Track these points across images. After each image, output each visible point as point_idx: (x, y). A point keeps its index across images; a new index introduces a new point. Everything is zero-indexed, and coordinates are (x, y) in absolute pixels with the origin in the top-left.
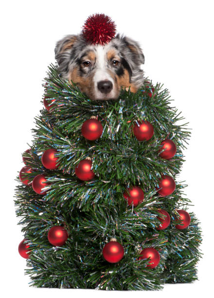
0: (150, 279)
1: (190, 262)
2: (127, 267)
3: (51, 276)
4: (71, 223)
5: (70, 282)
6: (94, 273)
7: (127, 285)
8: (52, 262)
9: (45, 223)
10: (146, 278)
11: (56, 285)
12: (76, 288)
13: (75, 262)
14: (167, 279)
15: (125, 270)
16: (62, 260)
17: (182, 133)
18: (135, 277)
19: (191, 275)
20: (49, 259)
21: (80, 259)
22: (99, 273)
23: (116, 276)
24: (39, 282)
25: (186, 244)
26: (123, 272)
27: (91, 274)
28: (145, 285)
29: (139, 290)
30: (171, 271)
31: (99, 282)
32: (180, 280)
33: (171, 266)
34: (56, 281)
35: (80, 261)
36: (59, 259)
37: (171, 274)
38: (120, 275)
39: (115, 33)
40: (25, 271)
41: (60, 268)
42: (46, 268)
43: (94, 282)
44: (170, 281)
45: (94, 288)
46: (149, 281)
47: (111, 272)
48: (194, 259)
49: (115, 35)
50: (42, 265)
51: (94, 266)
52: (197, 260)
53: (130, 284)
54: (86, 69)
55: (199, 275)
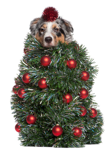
0: (79, 142)
1: (98, 134)
2: (68, 136)
3: (31, 141)
4: (38, 113)
5: (40, 143)
6: (52, 139)
7: (68, 145)
8: (32, 134)
9: (25, 113)
10: (77, 142)
11: (33, 145)
12: (43, 146)
13: (42, 134)
14: (87, 142)
15: (67, 138)
16: (36, 133)
17: (94, 70)
18: (71, 141)
19: (98, 140)
20: (30, 133)
21: (45, 132)
22: (54, 140)
23: (62, 141)
24: (25, 143)
25: (96, 125)
26: (65, 139)
27: (50, 140)
28: (76, 145)
29: (73, 147)
30: (89, 138)
31: (54, 144)
32: (93, 143)
33: (89, 136)
34: (33, 143)
35: (45, 133)
36: (34, 133)
37: (89, 140)
38: (64, 140)
39: (58, 16)
40: (18, 138)
41: (35, 137)
42: (28, 137)
43: (51, 144)
44: (88, 143)
45: (52, 147)
46: (78, 143)
47: (60, 139)
48: (100, 133)
49: (58, 17)
50: (26, 135)
51: (52, 136)
52: (101, 133)
53: (69, 144)
54: (42, 33)
55: (102, 140)
